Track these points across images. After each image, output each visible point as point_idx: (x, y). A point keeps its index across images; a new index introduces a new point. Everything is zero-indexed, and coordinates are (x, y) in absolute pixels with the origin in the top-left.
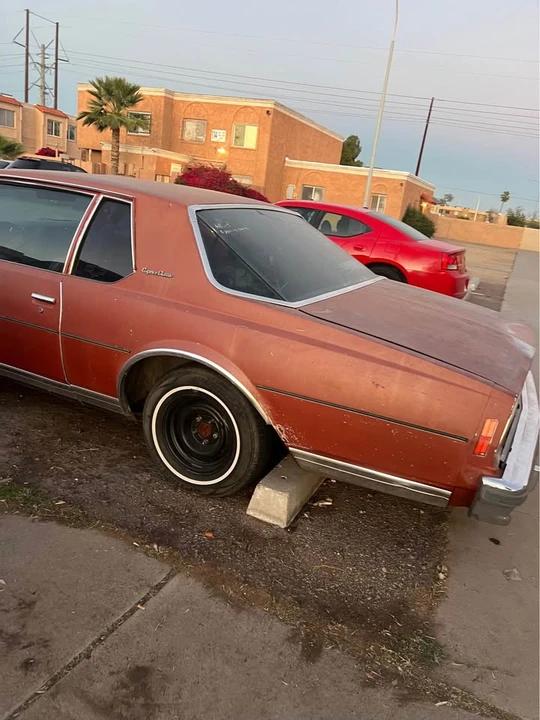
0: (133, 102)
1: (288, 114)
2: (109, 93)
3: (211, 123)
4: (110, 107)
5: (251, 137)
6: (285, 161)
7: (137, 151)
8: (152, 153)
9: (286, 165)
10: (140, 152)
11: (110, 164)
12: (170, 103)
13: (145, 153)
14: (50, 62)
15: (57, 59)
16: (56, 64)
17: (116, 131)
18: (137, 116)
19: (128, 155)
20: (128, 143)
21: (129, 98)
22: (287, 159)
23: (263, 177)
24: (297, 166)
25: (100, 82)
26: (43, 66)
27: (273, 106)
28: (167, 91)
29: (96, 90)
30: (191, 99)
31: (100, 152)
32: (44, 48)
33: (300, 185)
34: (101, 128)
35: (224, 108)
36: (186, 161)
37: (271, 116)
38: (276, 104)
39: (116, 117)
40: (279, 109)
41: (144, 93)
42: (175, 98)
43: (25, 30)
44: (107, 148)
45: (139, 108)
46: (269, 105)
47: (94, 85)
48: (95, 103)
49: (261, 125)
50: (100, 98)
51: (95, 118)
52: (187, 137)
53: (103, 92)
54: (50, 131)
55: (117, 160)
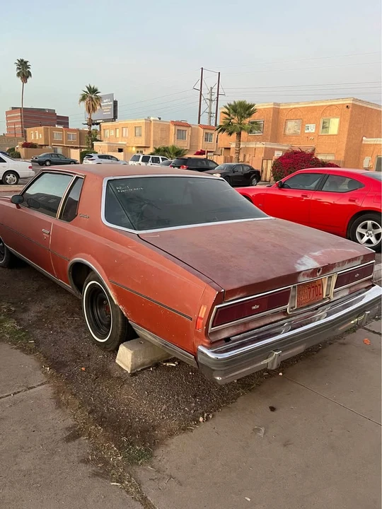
0: (250, 115)
1: (365, 105)
2: (235, 111)
3: (305, 120)
4: (235, 120)
5: (334, 126)
6: (362, 140)
7: (252, 145)
8: (262, 146)
9: (363, 142)
10: (254, 146)
11: (234, 156)
12: (277, 111)
13: (257, 146)
14: (214, 97)
15: (218, 95)
16: (218, 98)
17: (239, 134)
18: (253, 123)
19: (247, 149)
20: (249, 141)
21: (247, 112)
22: (364, 138)
23: (343, 153)
24: (373, 143)
25: (230, 105)
26: (211, 100)
27: (351, 102)
28: (275, 104)
29: (227, 111)
30: (291, 107)
31: (230, 148)
32: (212, 88)
33: (375, 156)
34: (230, 134)
35: (314, 109)
36: (287, 148)
37: (350, 109)
38: (354, 100)
39: (238, 126)
40: (357, 103)
41: (258, 108)
42: (281, 107)
43: (200, 81)
44: (233, 146)
45: (253, 118)
46: (349, 102)
47: (226, 107)
48: (227, 119)
49: (342, 117)
50: (229, 116)
51: (226, 128)
52: (287, 132)
53: (232, 111)
54: (206, 140)
55: (239, 153)
